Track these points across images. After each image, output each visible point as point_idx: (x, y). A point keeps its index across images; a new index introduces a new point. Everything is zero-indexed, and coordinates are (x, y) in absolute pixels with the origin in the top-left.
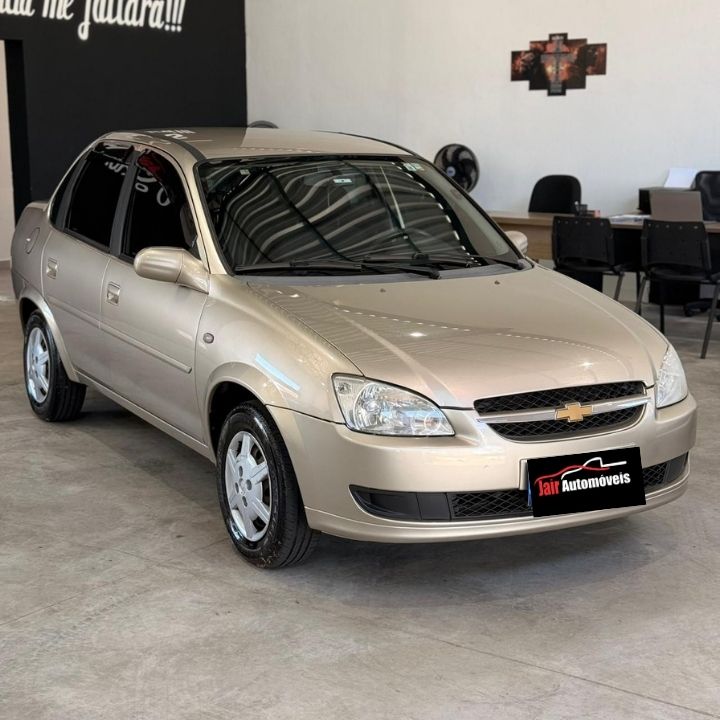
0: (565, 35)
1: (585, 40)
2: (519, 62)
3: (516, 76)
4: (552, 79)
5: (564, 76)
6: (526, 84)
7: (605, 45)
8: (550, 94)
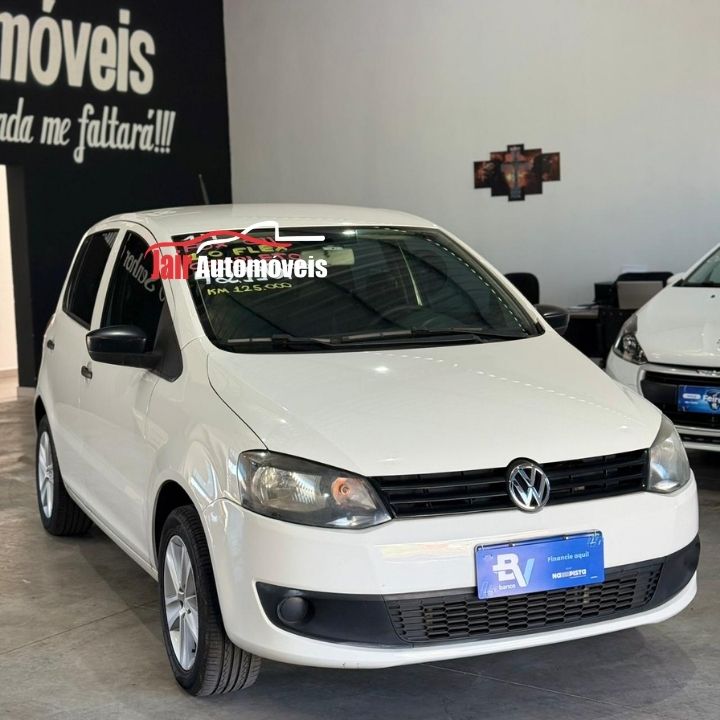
0: (522, 146)
1: (540, 150)
2: (481, 172)
3: (479, 184)
4: (512, 186)
5: (522, 183)
6: (488, 191)
7: (558, 154)
8: (511, 199)
